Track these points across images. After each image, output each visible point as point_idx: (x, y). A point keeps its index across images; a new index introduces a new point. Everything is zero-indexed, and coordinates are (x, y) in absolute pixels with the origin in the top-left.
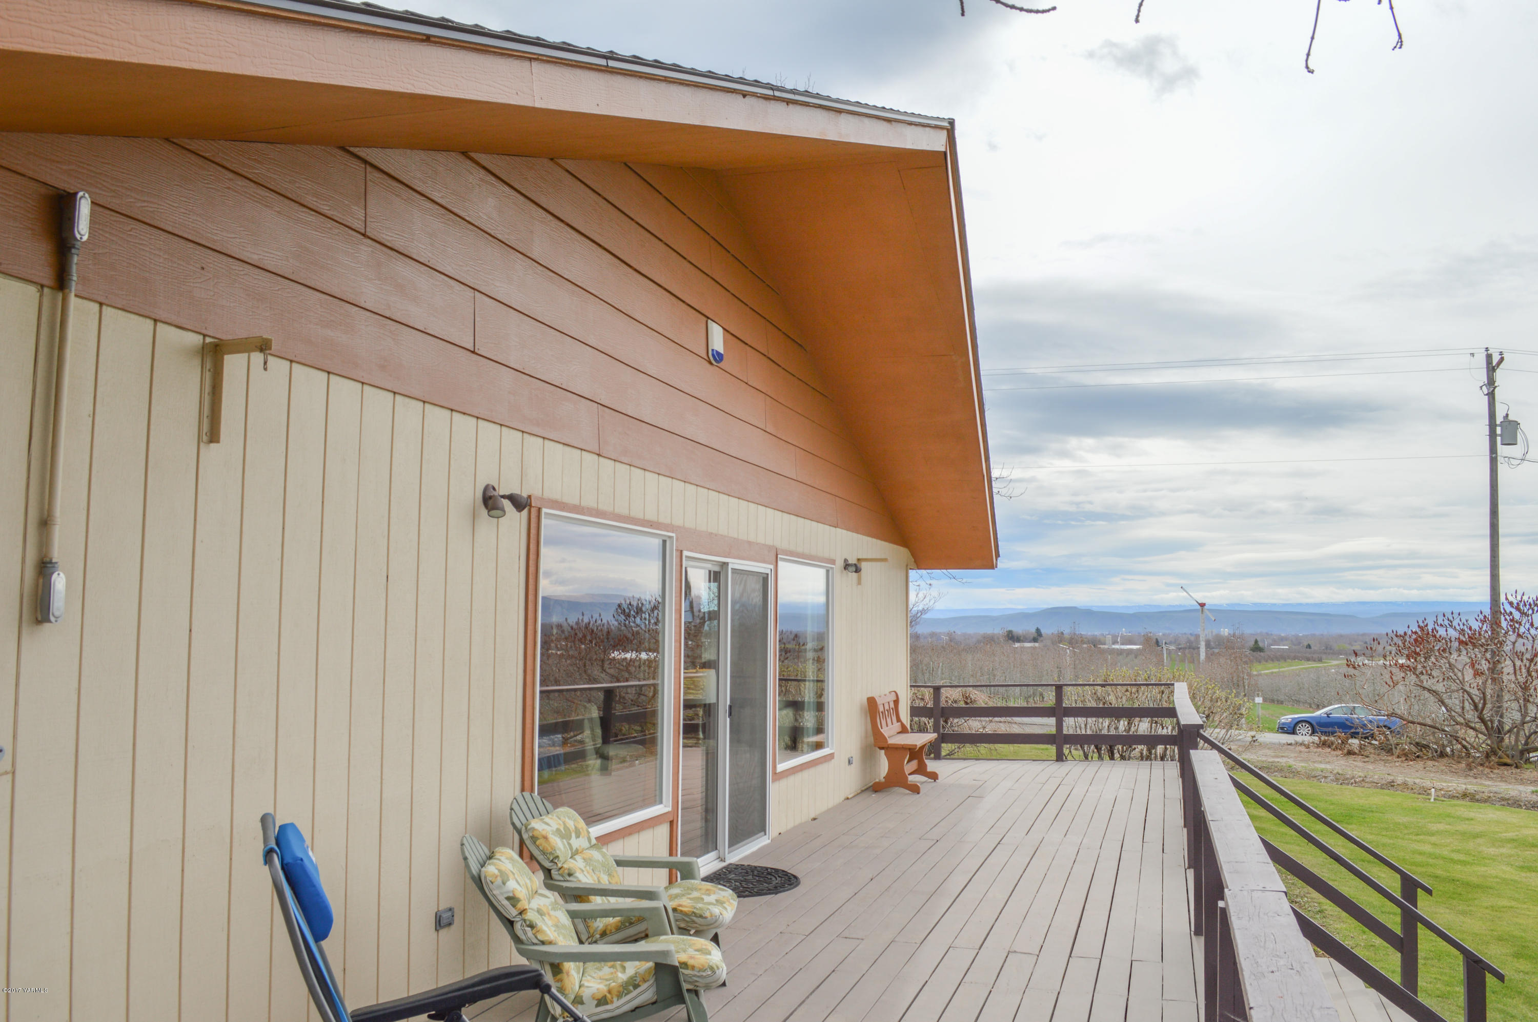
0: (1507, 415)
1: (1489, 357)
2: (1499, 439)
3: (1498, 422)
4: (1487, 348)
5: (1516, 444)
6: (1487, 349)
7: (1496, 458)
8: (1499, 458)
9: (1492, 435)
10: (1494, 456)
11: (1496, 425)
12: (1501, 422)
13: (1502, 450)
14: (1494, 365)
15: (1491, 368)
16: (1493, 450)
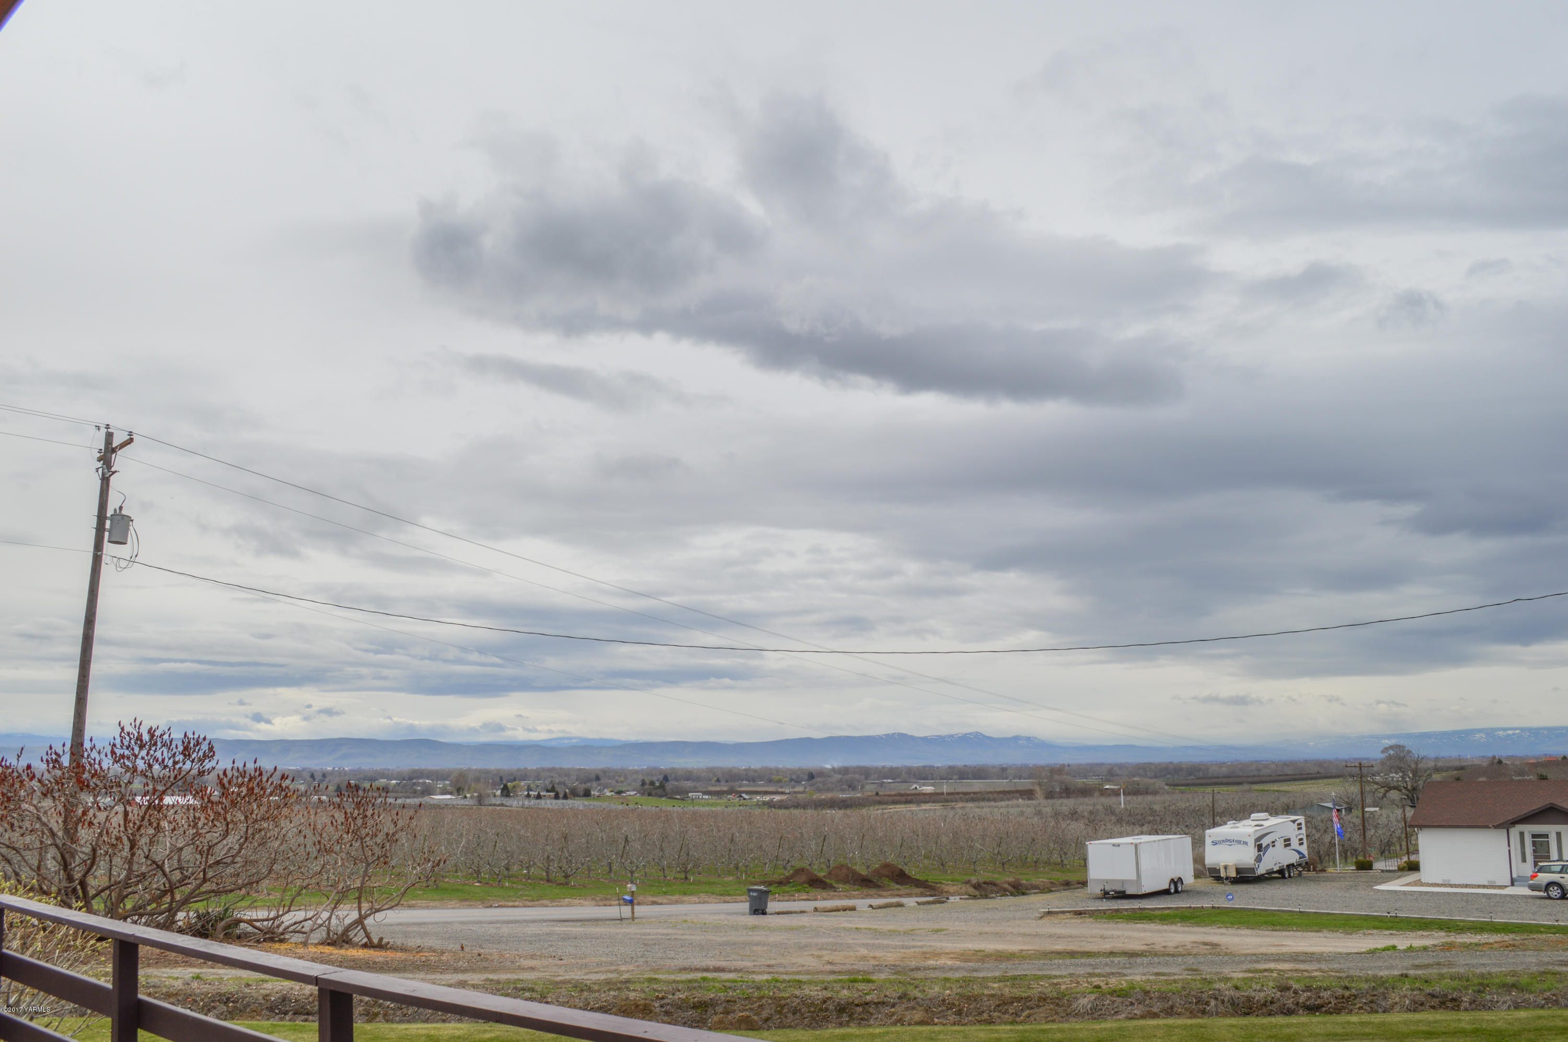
0: (121, 508)
1: (109, 436)
2: (107, 534)
3: (108, 515)
4: (108, 425)
5: (126, 544)
6: (108, 427)
7: (101, 556)
8: (104, 557)
9: (100, 529)
10: (99, 553)
11: (106, 518)
12: (112, 515)
13: (109, 549)
14: (114, 446)
15: (110, 449)
16: (98, 546)
